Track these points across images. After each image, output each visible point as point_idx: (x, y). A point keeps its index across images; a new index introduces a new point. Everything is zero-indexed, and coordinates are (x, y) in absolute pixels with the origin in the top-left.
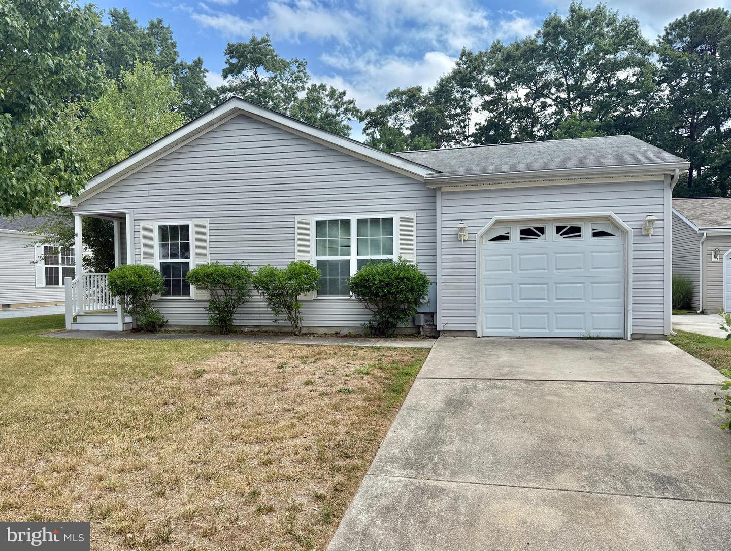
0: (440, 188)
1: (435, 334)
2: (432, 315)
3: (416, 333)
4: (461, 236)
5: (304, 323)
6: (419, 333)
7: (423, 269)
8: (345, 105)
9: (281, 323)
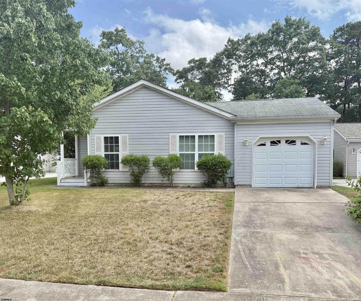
0: (236, 123)
1: (234, 186)
2: (232, 178)
3: (225, 186)
4: (245, 144)
5: (174, 182)
6: (226, 186)
7: (229, 158)
8: (165, 66)
9: (165, 182)
